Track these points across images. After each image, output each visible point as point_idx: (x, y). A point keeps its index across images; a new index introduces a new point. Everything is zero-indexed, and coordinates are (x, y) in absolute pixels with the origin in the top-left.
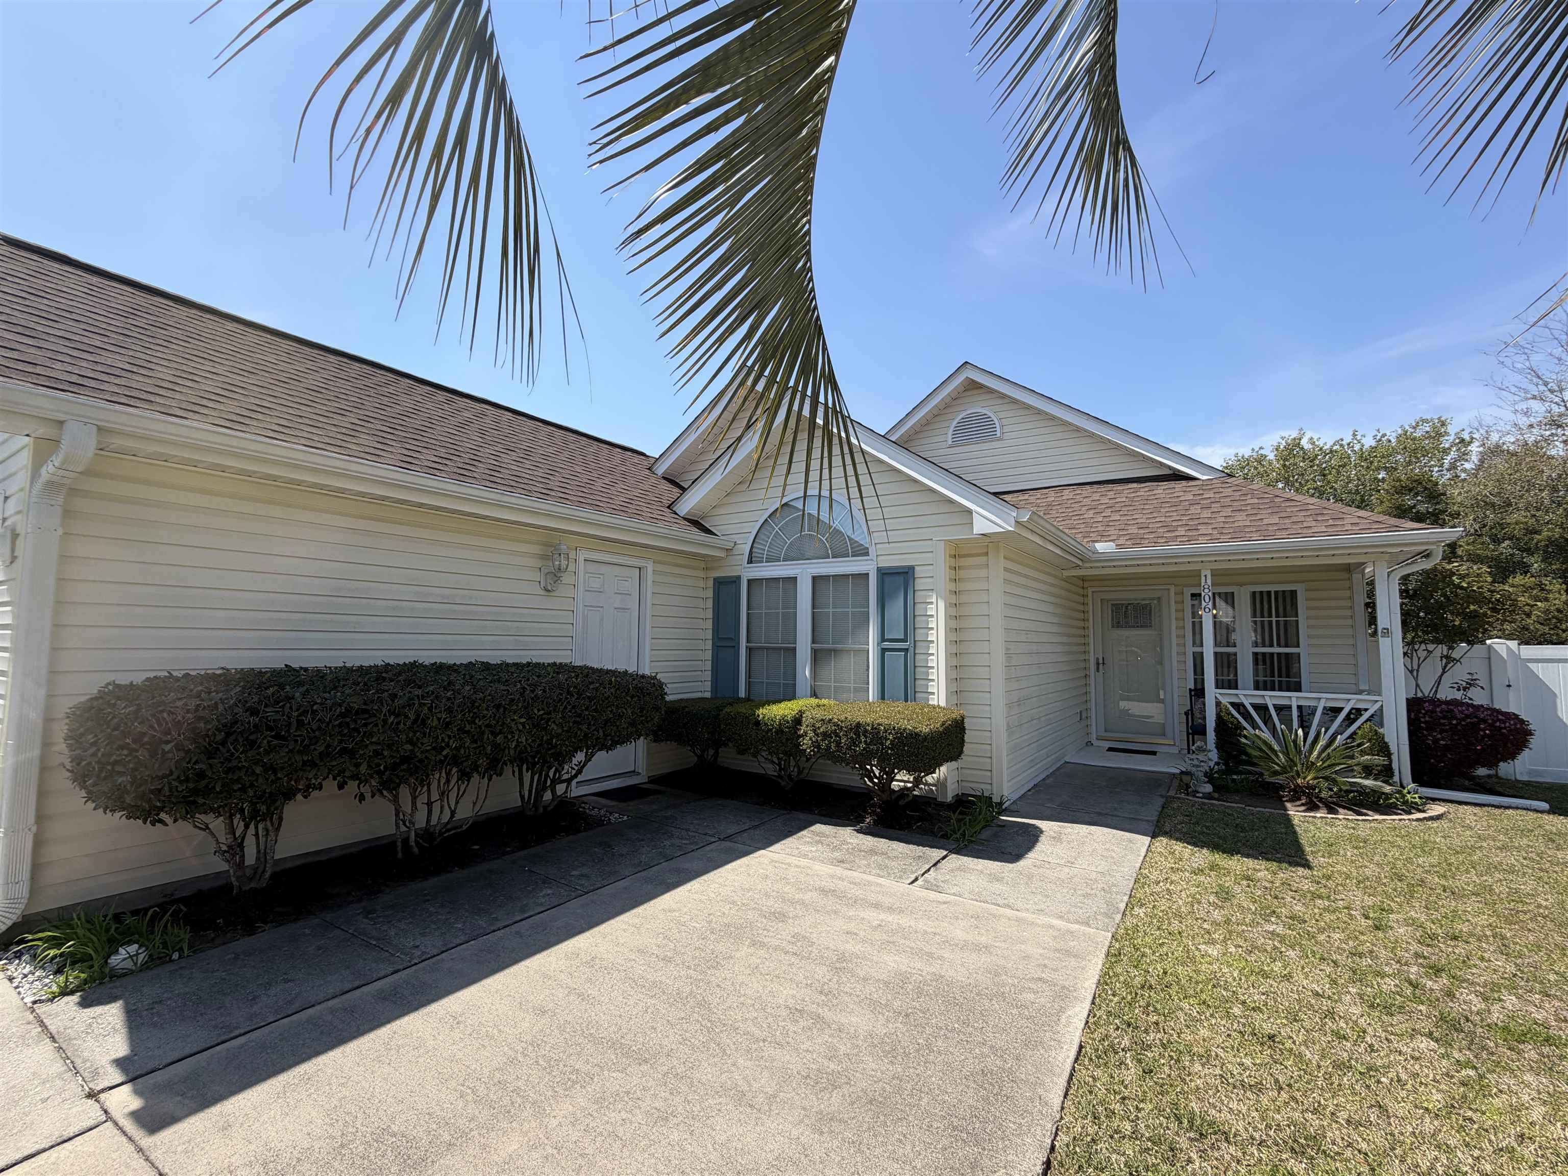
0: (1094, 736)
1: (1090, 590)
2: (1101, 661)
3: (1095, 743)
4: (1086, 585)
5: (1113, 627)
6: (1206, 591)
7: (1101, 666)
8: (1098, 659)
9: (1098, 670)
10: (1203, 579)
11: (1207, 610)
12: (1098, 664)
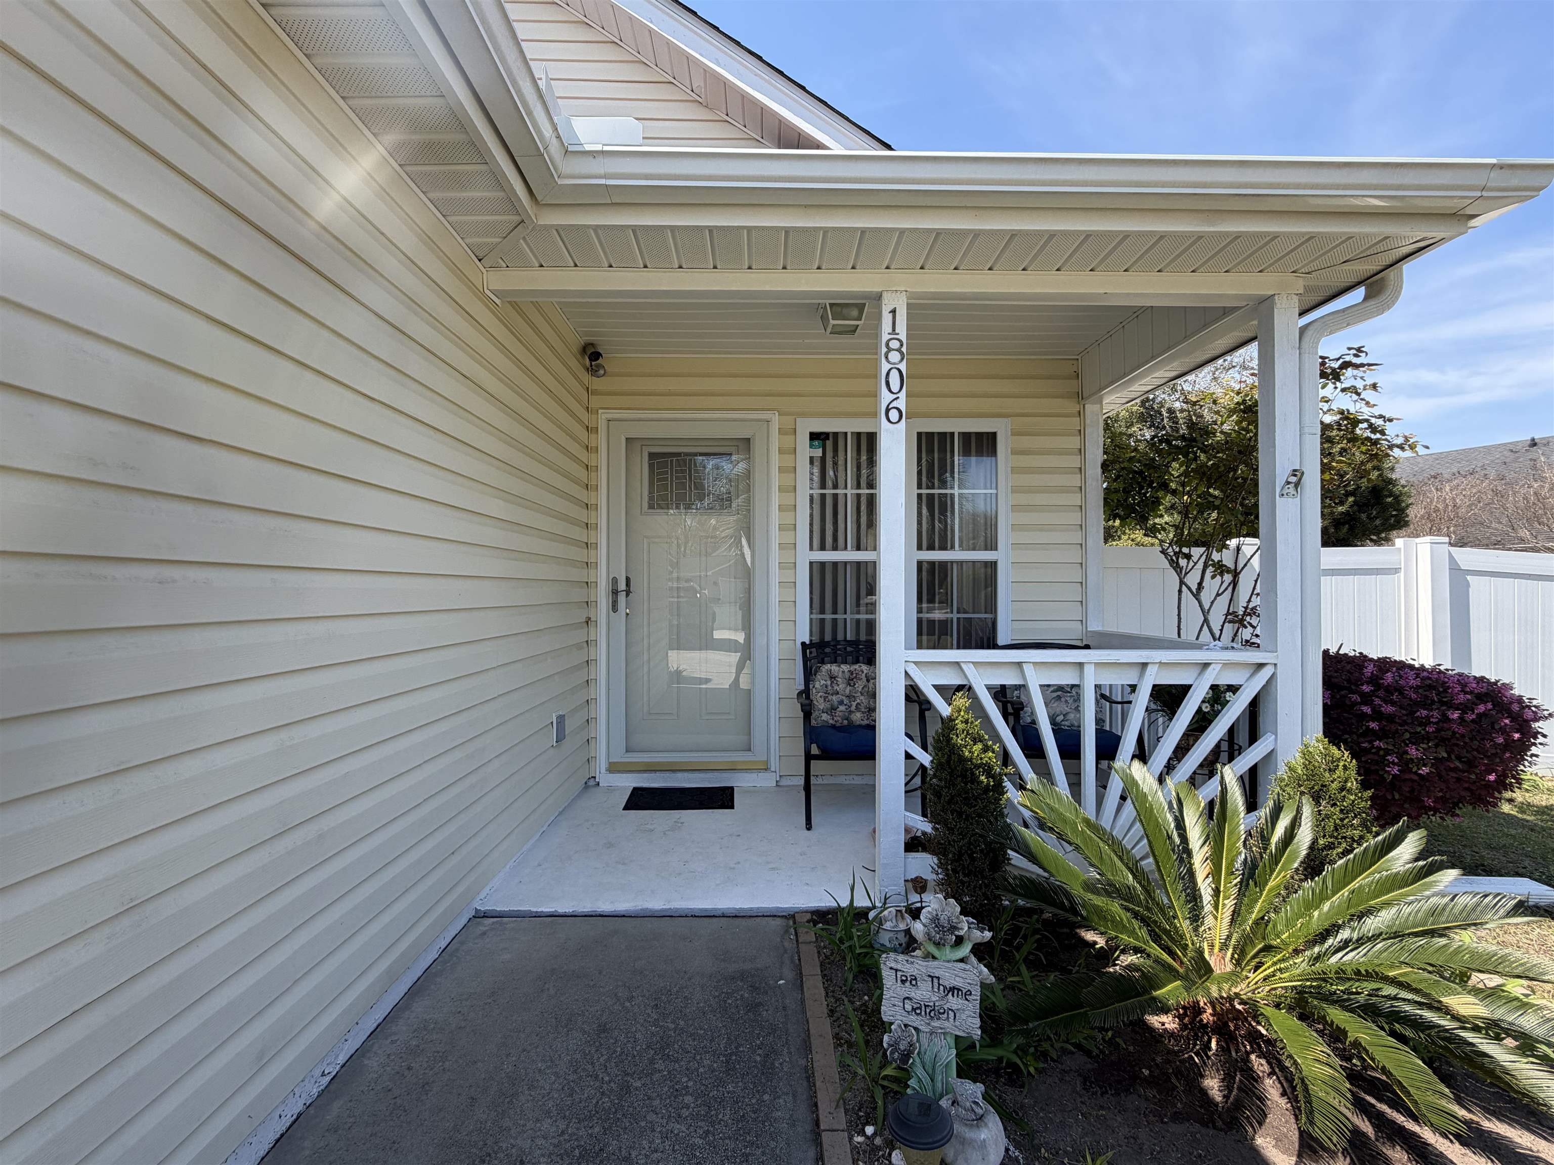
0: (602, 764)
1: (603, 416)
2: (622, 586)
3: (606, 779)
4: (595, 401)
5: (651, 507)
6: (894, 357)
7: (622, 598)
8: (615, 581)
9: (615, 607)
10: (887, 319)
11: (894, 415)
12: (615, 593)
